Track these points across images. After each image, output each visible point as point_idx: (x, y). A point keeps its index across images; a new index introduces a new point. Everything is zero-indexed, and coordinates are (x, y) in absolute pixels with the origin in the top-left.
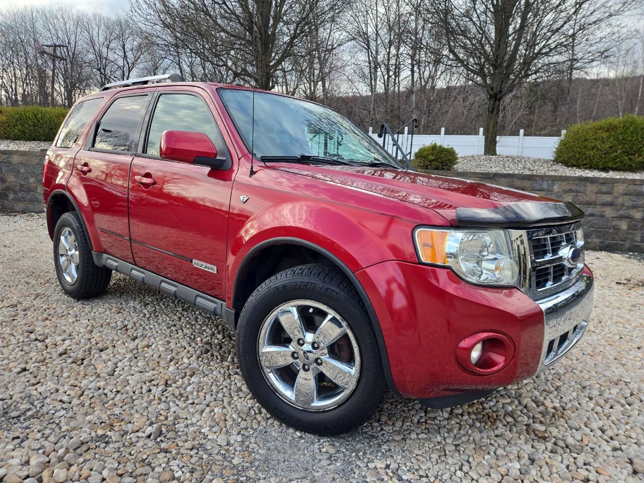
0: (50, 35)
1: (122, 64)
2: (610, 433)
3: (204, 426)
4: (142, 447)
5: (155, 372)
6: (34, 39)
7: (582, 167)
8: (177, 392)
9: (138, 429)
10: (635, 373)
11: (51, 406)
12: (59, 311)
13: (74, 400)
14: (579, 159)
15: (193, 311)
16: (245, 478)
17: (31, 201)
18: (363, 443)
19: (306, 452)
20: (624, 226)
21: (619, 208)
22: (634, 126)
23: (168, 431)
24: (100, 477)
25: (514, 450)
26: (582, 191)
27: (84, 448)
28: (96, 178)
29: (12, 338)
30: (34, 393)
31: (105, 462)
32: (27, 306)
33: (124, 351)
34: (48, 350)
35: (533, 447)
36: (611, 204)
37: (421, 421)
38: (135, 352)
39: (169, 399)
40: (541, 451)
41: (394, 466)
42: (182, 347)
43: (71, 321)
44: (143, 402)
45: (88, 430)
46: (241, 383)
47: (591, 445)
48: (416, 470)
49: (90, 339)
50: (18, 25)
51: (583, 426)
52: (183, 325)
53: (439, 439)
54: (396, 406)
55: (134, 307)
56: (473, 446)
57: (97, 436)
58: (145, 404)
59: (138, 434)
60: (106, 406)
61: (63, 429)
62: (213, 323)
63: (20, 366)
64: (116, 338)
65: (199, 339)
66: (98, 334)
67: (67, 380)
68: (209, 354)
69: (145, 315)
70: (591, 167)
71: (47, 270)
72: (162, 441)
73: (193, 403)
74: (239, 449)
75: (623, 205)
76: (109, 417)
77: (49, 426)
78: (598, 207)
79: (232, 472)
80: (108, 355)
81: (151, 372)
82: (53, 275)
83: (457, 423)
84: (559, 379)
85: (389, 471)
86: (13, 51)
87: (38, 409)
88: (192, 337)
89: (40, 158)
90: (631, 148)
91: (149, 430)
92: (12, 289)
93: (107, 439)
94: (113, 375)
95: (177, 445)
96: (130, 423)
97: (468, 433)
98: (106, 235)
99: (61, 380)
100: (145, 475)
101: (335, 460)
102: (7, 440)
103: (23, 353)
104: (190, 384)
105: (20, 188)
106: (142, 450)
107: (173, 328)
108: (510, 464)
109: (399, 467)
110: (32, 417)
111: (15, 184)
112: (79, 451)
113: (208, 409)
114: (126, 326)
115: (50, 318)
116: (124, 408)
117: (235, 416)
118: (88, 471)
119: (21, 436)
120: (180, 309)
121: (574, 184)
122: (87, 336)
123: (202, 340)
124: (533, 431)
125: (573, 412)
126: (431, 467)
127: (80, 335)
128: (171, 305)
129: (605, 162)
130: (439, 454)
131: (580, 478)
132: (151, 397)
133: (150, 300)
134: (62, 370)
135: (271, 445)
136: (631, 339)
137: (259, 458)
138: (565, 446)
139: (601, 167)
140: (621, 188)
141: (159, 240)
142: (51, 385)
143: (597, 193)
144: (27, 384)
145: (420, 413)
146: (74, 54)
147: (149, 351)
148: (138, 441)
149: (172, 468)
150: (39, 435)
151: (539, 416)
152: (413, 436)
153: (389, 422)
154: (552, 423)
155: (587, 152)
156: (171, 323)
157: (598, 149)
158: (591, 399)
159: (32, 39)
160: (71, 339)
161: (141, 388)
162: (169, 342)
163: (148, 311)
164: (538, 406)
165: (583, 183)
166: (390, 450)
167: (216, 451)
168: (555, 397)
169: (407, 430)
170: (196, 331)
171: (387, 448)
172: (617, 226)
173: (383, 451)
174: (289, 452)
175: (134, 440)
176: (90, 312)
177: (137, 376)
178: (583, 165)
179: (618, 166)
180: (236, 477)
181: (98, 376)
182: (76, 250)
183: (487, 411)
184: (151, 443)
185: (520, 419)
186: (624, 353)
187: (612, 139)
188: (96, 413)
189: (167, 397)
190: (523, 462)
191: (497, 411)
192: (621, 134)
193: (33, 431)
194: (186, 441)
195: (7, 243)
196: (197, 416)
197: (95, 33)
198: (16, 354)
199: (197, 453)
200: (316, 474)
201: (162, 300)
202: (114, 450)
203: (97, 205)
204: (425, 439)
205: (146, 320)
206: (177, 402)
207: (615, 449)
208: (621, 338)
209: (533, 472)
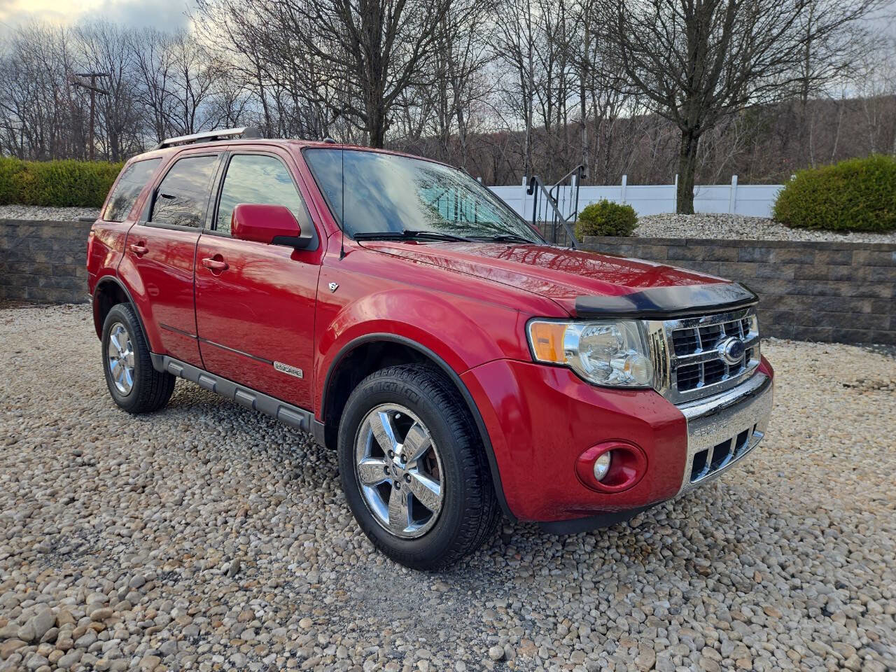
0: (86, 60)
1: (184, 97)
2: (791, 570)
3: (292, 562)
4: (218, 584)
5: (232, 502)
6: (65, 66)
7: (810, 227)
8: (259, 524)
9: (212, 565)
10: (842, 499)
11: (108, 541)
12: (112, 429)
13: (136, 533)
14: (806, 217)
15: (280, 427)
16: (338, 618)
17: (68, 288)
18: (482, 581)
19: (412, 590)
20: (867, 307)
21: (860, 283)
22: (881, 169)
23: (248, 568)
24: (167, 617)
25: (666, 588)
26: (809, 261)
27: (149, 585)
28: (154, 259)
29: (55, 462)
30: (87, 525)
31: (174, 601)
32: (71, 424)
33: (195, 477)
34: (101, 477)
35: (690, 584)
36: (849, 279)
37: (557, 555)
38: (207, 477)
39: (249, 532)
40: (698, 589)
41: (516, 605)
42: (265, 471)
43: (127, 441)
44: (217, 535)
45: (153, 567)
46: (338, 513)
47: (764, 583)
48: (543, 609)
49: (152, 463)
50: (43, 48)
51: (758, 561)
52: (268, 445)
53: (576, 575)
54: (528, 538)
55: (205, 423)
56: (617, 583)
57: (163, 573)
58: (220, 538)
59: (212, 571)
60: (174, 540)
61: (123, 566)
62: (305, 441)
63: (68, 495)
64: (184, 461)
65: (287, 462)
66: (162, 457)
67: (126, 511)
68: (299, 479)
69: (219, 433)
70: (823, 228)
71: (95, 378)
72: (240, 578)
73: (279, 537)
74: (332, 587)
75: (865, 280)
76: (177, 552)
77: (106, 563)
78: (831, 282)
79: (323, 611)
80: (175, 481)
81: (228, 501)
82: (102, 383)
83: (601, 558)
84: (740, 507)
85: (511, 612)
86: (37, 83)
87: (92, 544)
88: (279, 459)
89: (79, 230)
90: (878, 200)
91: (225, 566)
92: (51, 403)
93: (175, 577)
94: (181, 505)
95: (259, 583)
96: (203, 558)
97: (612, 568)
98: (169, 332)
99: (119, 511)
100: (221, 614)
101: (446, 599)
102: (58, 578)
103: (70, 480)
104: (275, 515)
105: (53, 271)
106: (217, 588)
107: (255, 449)
108: (658, 603)
109: (523, 606)
110: (85, 553)
111: (46, 265)
112: (142, 590)
113: (296, 543)
114: (195, 447)
115: (100, 437)
116: (195, 542)
117: (328, 550)
118: (154, 610)
119: (74, 573)
120: (264, 425)
121: (796, 251)
122: (148, 459)
123: (291, 463)
124: (695, 567)
125: (749, 546)
126: (561, 605)
127: (140, 458)
128: (252, 420)
129: (843, 221)
130: (573, 592)
131: (742, 619)
132: (228, 530)
133: (226, 414)
134: (119, 499)
135: (371, 583)
136: (847, 458)
137: (356, 597)
138: (730, 583)
139: (837, 227)
140: (861, 257)
141: (237, 338)
142: (106, 517)
143: (828, 264)
144: (78, 516)
145: (557, 546)
146: (119, 84)
147: (225, 476)
148: (212, 579)
149: (253, 607)
150: (95, 572)
151: (705, 549)
152: (545, 572)
153: (516, 556)
154: (720, 558)
155: (817, 208)
156: (252, 442)
157: (832, 203)
158: (776, 530)
159: (62, 66)
160: (129, 463)
161: (216, 520)
162: (249, 466)
163: (223, 428)
164: (706, 538)
165: (809, 250)
166: (514, 588)
167: (305, 589)
168: (730, 528)
169: (538, 565)
170: (284, 451)
171: (511, 586)
172: (857, 308)
173: (506, 589)
174: (393, 591)
175: (208, 577)
176: (151, 431)
177: (210, 507)
178: (813, 225)
179: (860, 226)
180: (328, 617)
181: (163, 506)
182: (130, 351)
183: (640, 544)
184: (227, 581)
185: (679, 553)
186: (833, 475)
187: (851, 188)
188: (162, 548)
189: (247, 530)
190: (673, 600)
191: (654, 543)
192: (864, 181)
193: (88, 569)
194: (269, 578)
195: (40, 344)
196: (283, 551)
197: (147, 55)
198: (62, 481)
199: (282, 592)
200: (423, 614)
201: (241, 414)
202: (184, 588)
203: (156, 293)
204: (559, 576)
205: (221, 439)
206: (259, 536)
207: (794, 588)
208: (834, 456)
209: (685, 612)
